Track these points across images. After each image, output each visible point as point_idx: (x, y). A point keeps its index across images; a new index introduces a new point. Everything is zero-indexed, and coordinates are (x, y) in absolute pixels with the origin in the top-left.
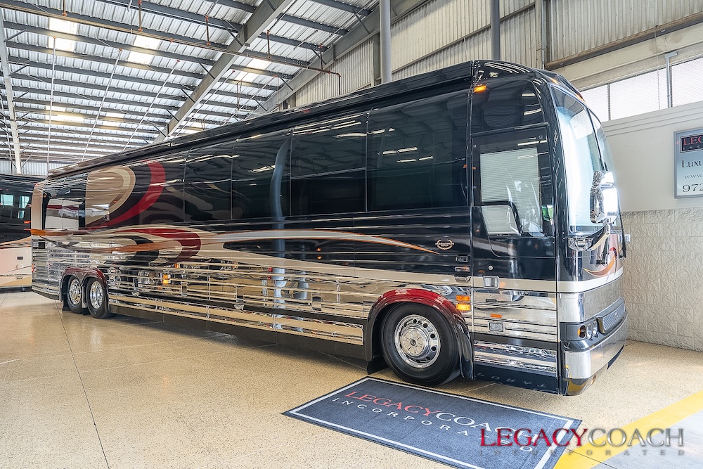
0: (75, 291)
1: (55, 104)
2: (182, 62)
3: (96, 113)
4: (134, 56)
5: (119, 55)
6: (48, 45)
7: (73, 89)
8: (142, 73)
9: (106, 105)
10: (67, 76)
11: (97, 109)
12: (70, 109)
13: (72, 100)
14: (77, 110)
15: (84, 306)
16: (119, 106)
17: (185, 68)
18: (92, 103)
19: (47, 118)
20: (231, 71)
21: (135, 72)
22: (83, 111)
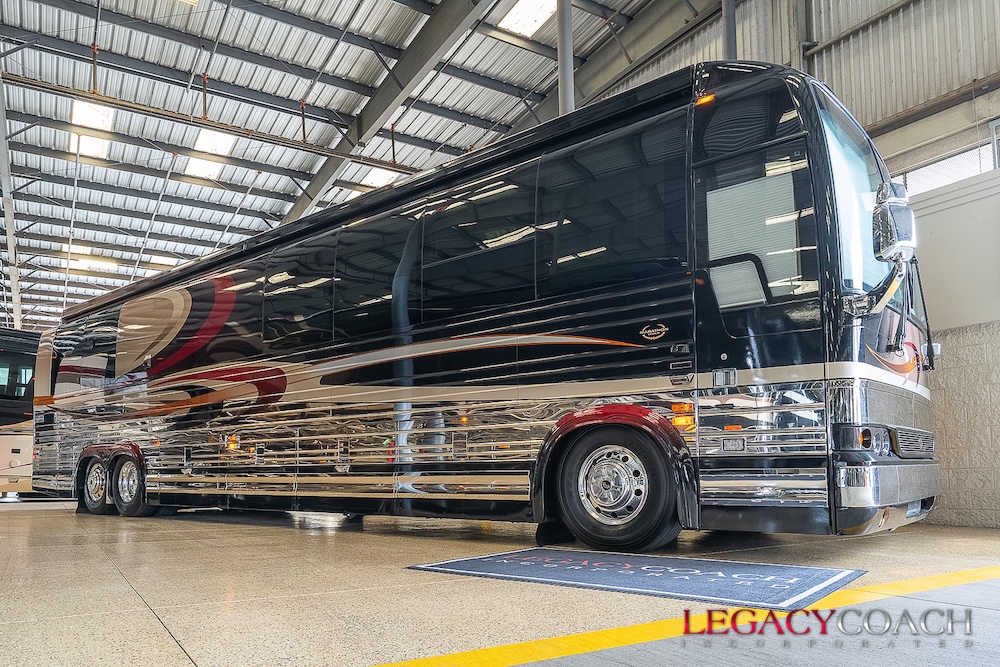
0: (96, 480)
1: (76, 241)
2: (265, 175)
3: (135, 256)
4: (195, 166)
5: (173, 164)
6: (69, 148)
7: (104, 218)
8: (207, 193)
9: (151, 243)
10: (96, 196)
11: (137, 250)
12: (98, 251)
13: (101, 236)
14: (108, 252)
15: (109, 501)
16: (171, 246)
17: (269, 186)
18: (131, 240)
19: (64, 264)
20: (337, 189)
21: (195, 190)
22: (117, 254)
